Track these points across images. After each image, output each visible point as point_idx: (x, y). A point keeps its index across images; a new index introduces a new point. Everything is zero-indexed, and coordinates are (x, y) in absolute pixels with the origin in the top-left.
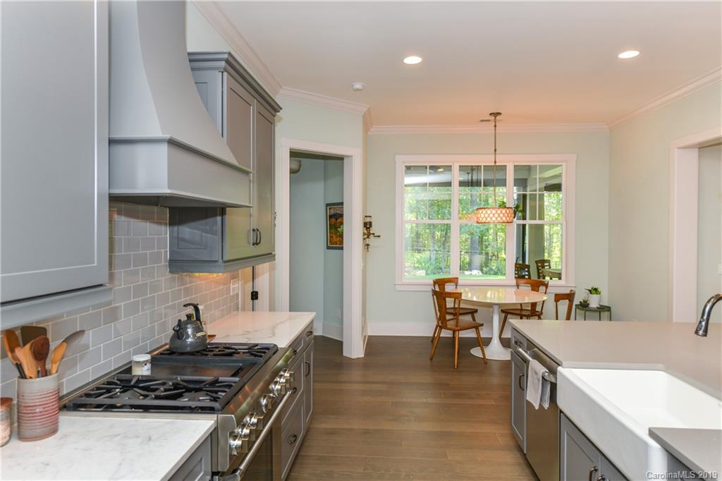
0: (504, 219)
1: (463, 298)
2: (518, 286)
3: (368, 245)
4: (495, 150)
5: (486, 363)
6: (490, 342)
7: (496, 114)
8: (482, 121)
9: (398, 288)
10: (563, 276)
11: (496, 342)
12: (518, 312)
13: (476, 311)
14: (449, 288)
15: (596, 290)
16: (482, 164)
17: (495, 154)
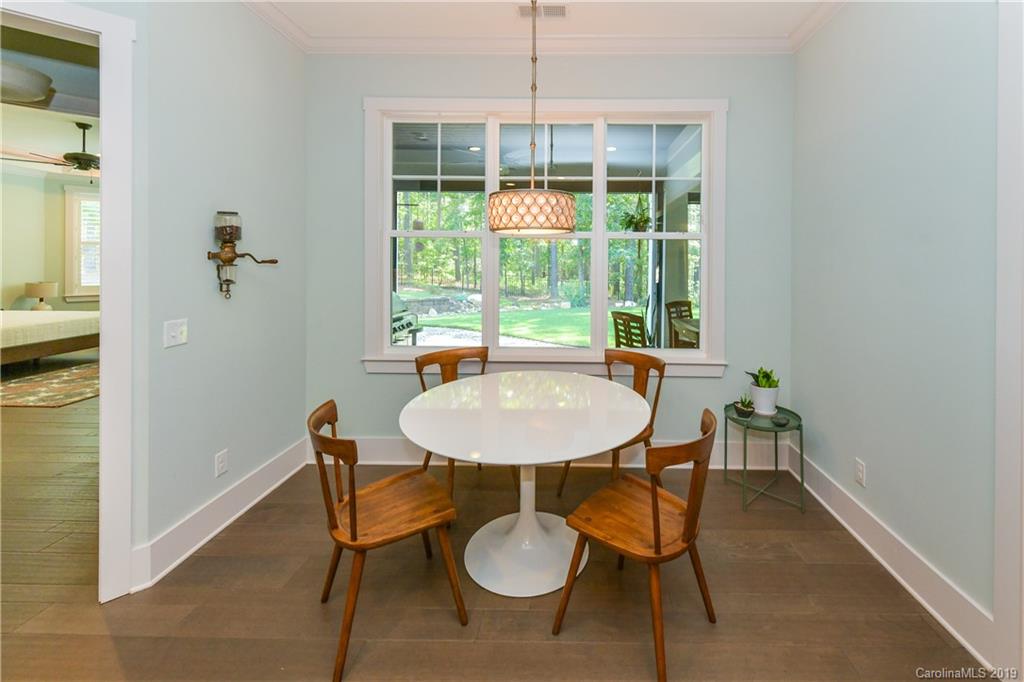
3: (229, 282)
4: (534, 87)
9: (369, 366)
10: (703, 343)
15: (767, 376)
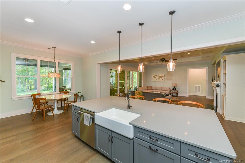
0: (58, 76)
1: (46, 99)
2: (60, 93)
4: (54, 57)
5: (54, 116)
6: (54, 109)
7: (55, 48)
8: (49, 48)
9: (13, 99)
10: (72, 90)
11: (56, 109)
12: (61, 100)
13: (48, 102)
14: (37, 97)
15: (80, 92)
16: (48, 61)
17: (54, 59)
